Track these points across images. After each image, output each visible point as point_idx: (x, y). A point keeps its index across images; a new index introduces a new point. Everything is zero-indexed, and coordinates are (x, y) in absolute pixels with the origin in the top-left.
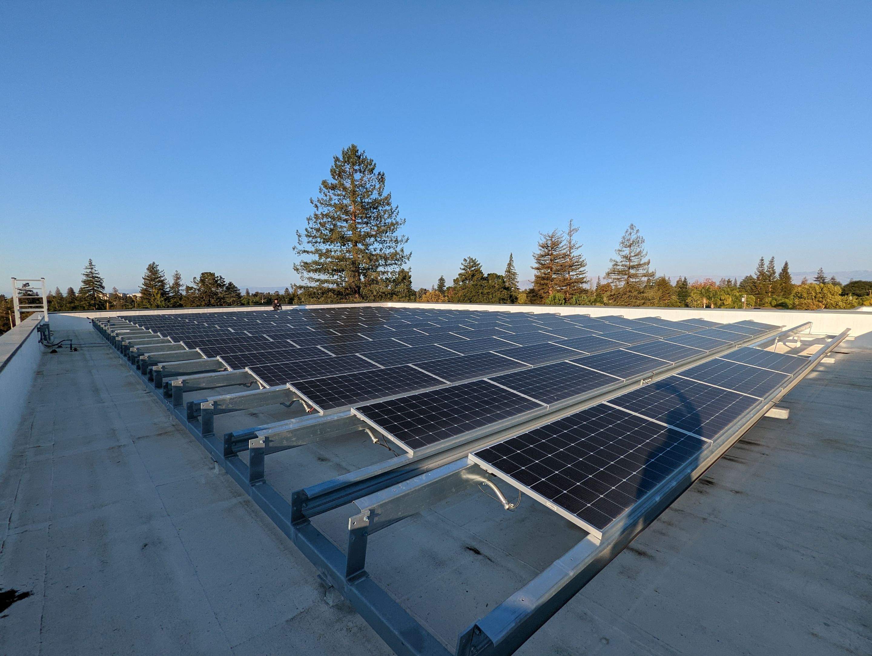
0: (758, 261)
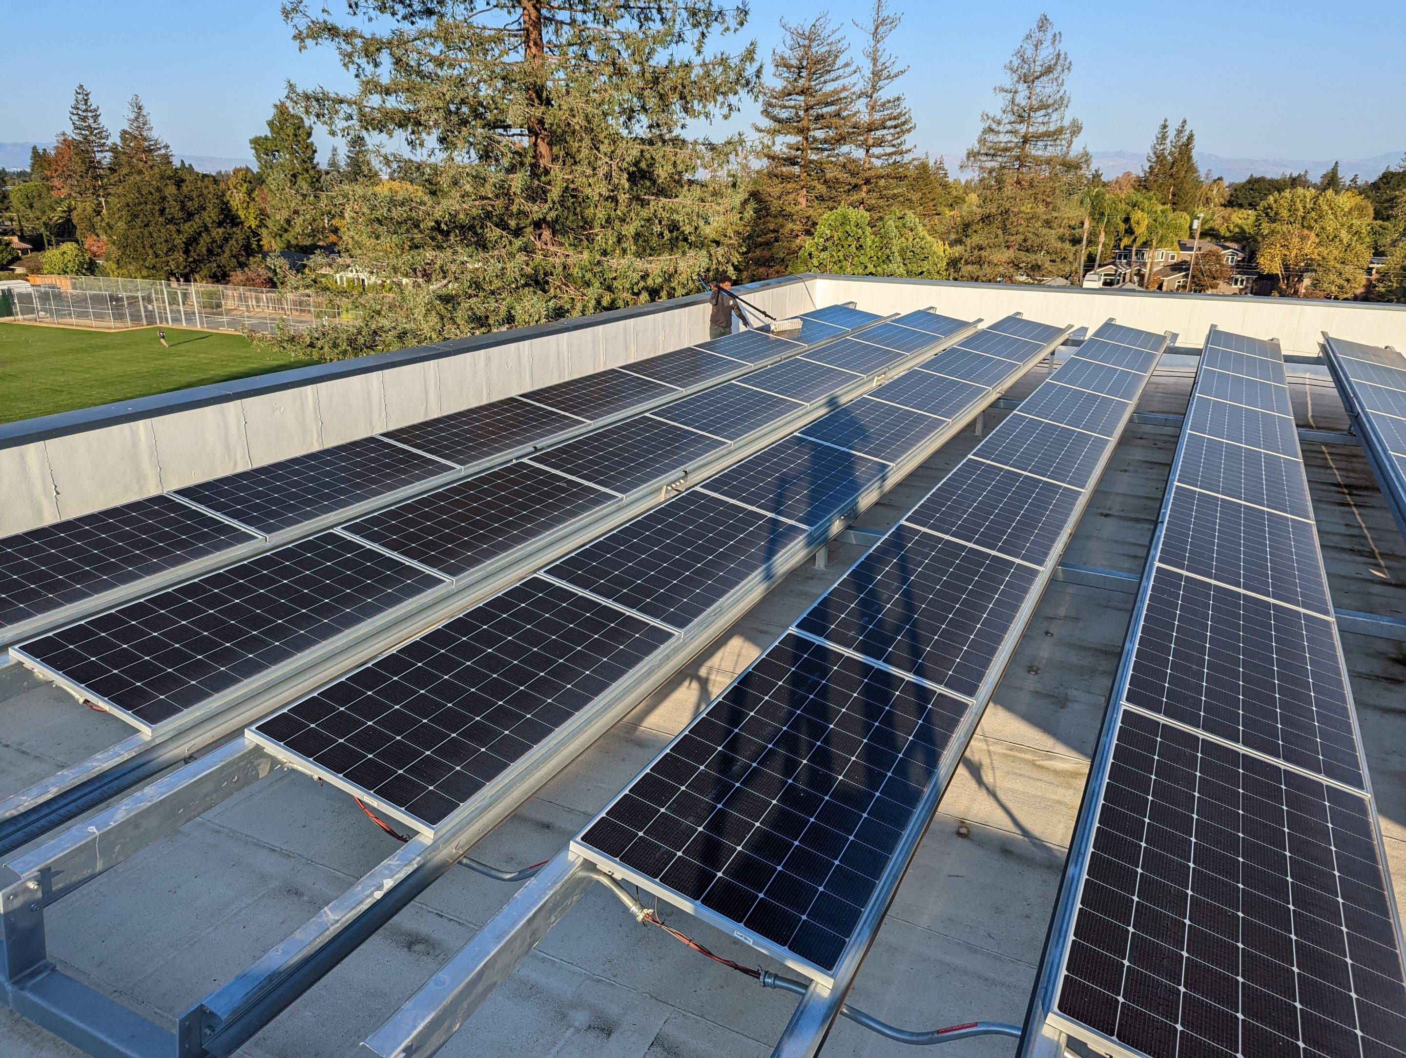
0: (1156, 130)
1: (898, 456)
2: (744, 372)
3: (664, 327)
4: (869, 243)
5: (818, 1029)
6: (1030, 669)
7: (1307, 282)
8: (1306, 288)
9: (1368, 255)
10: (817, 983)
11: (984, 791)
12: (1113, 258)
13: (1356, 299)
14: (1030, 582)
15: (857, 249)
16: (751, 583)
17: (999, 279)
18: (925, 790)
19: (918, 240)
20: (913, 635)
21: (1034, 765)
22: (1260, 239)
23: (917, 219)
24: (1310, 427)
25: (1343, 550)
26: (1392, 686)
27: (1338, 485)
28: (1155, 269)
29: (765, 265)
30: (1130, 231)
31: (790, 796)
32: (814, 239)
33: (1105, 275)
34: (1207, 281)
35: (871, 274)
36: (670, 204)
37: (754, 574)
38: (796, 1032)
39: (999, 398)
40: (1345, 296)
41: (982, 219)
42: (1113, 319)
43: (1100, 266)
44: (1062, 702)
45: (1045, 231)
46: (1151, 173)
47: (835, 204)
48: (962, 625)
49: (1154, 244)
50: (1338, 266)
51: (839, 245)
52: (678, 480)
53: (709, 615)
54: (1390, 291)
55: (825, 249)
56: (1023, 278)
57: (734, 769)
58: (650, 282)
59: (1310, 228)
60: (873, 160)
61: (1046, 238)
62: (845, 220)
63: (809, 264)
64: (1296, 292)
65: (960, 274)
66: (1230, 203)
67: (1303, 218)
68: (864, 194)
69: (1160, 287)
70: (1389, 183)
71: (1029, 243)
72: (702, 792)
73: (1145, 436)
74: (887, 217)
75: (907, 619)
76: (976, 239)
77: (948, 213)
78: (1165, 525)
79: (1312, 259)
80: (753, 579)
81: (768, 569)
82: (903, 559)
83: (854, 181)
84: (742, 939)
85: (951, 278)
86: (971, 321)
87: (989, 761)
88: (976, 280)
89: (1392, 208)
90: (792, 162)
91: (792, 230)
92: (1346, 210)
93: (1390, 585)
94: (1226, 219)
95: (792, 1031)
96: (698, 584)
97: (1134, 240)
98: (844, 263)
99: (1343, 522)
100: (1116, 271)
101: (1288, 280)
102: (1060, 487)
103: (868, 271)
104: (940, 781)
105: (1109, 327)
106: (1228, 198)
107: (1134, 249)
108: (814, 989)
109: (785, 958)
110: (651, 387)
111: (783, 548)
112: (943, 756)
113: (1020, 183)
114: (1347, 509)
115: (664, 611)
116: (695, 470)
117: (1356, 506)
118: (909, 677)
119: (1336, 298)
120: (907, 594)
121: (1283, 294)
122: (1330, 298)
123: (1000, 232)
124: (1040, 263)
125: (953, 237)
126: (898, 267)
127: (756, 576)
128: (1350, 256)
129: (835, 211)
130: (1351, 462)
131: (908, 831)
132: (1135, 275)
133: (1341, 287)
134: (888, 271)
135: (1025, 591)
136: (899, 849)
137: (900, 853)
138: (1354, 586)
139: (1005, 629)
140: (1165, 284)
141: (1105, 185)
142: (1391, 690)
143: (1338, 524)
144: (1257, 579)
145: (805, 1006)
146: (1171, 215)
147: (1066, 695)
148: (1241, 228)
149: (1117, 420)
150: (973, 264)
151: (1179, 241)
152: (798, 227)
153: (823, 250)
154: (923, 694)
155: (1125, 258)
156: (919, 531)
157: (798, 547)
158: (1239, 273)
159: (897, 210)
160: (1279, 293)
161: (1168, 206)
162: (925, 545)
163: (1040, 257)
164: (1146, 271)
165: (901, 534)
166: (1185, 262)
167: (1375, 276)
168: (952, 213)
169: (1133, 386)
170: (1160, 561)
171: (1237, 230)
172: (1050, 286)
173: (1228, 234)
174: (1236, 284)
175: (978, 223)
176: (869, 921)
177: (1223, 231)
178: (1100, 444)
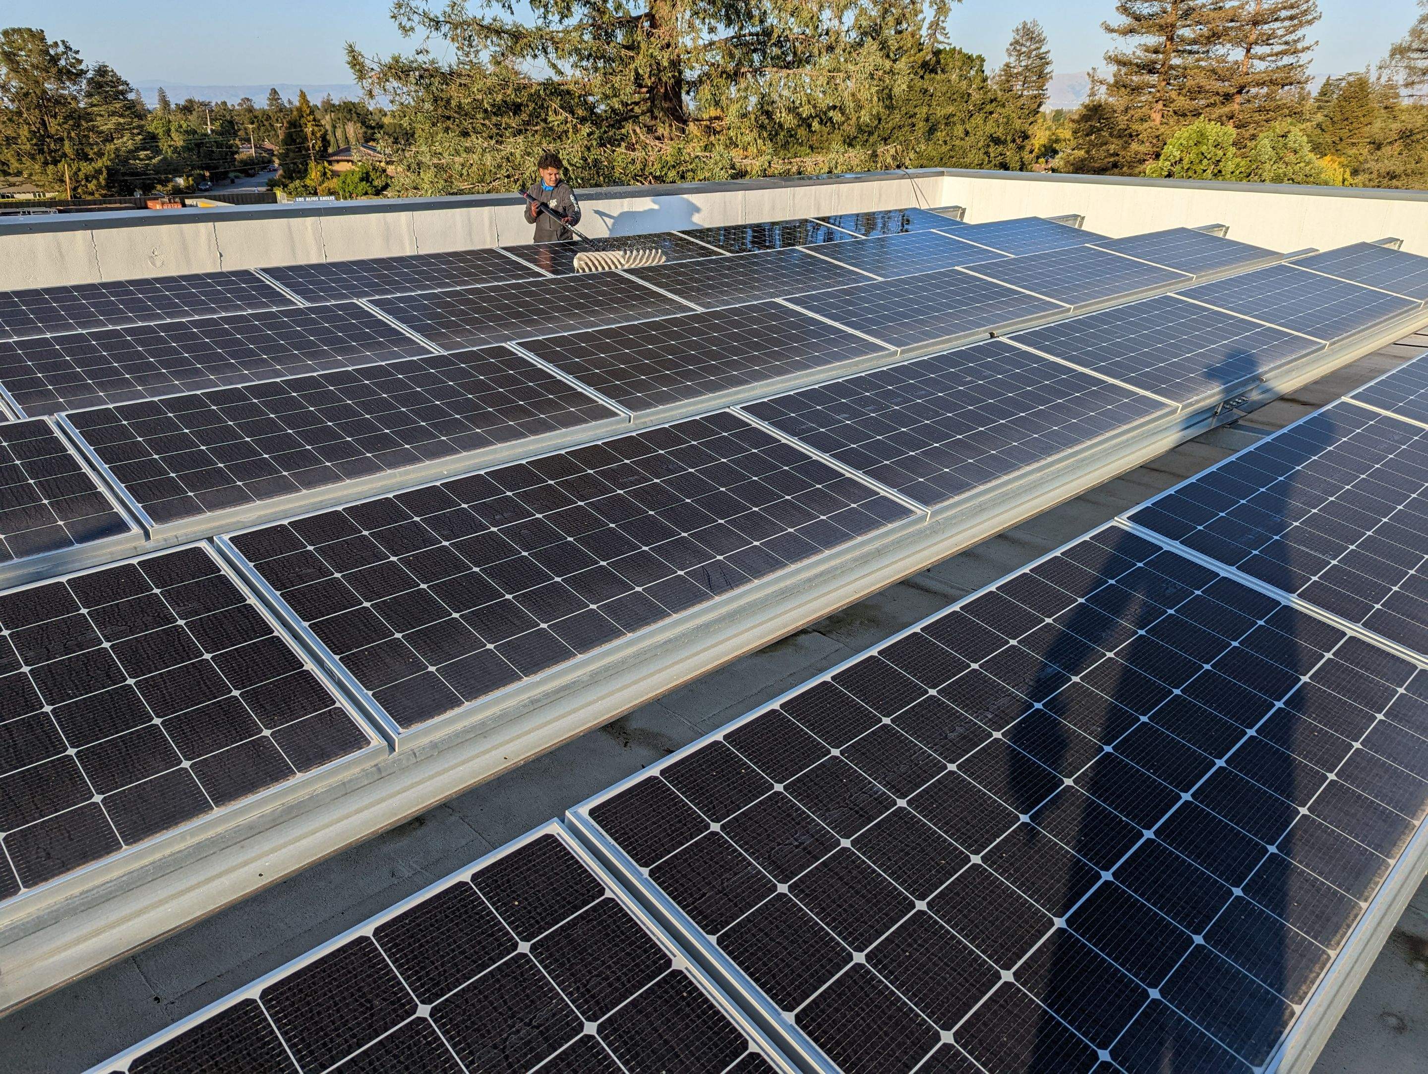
15: (1214, 175)
19: (1302, 165)
32: (1158, 162)
51: (1190, 170)
55: (1170, 175)
60: (1256, 62)
62: (1202, 139)
68: (1236, 107)
74: (1262, 135)
83: (1224, 90)
90: (1150, 68)
129: (1191, 126)
152: (1145, 149)
159: (1279, 126)
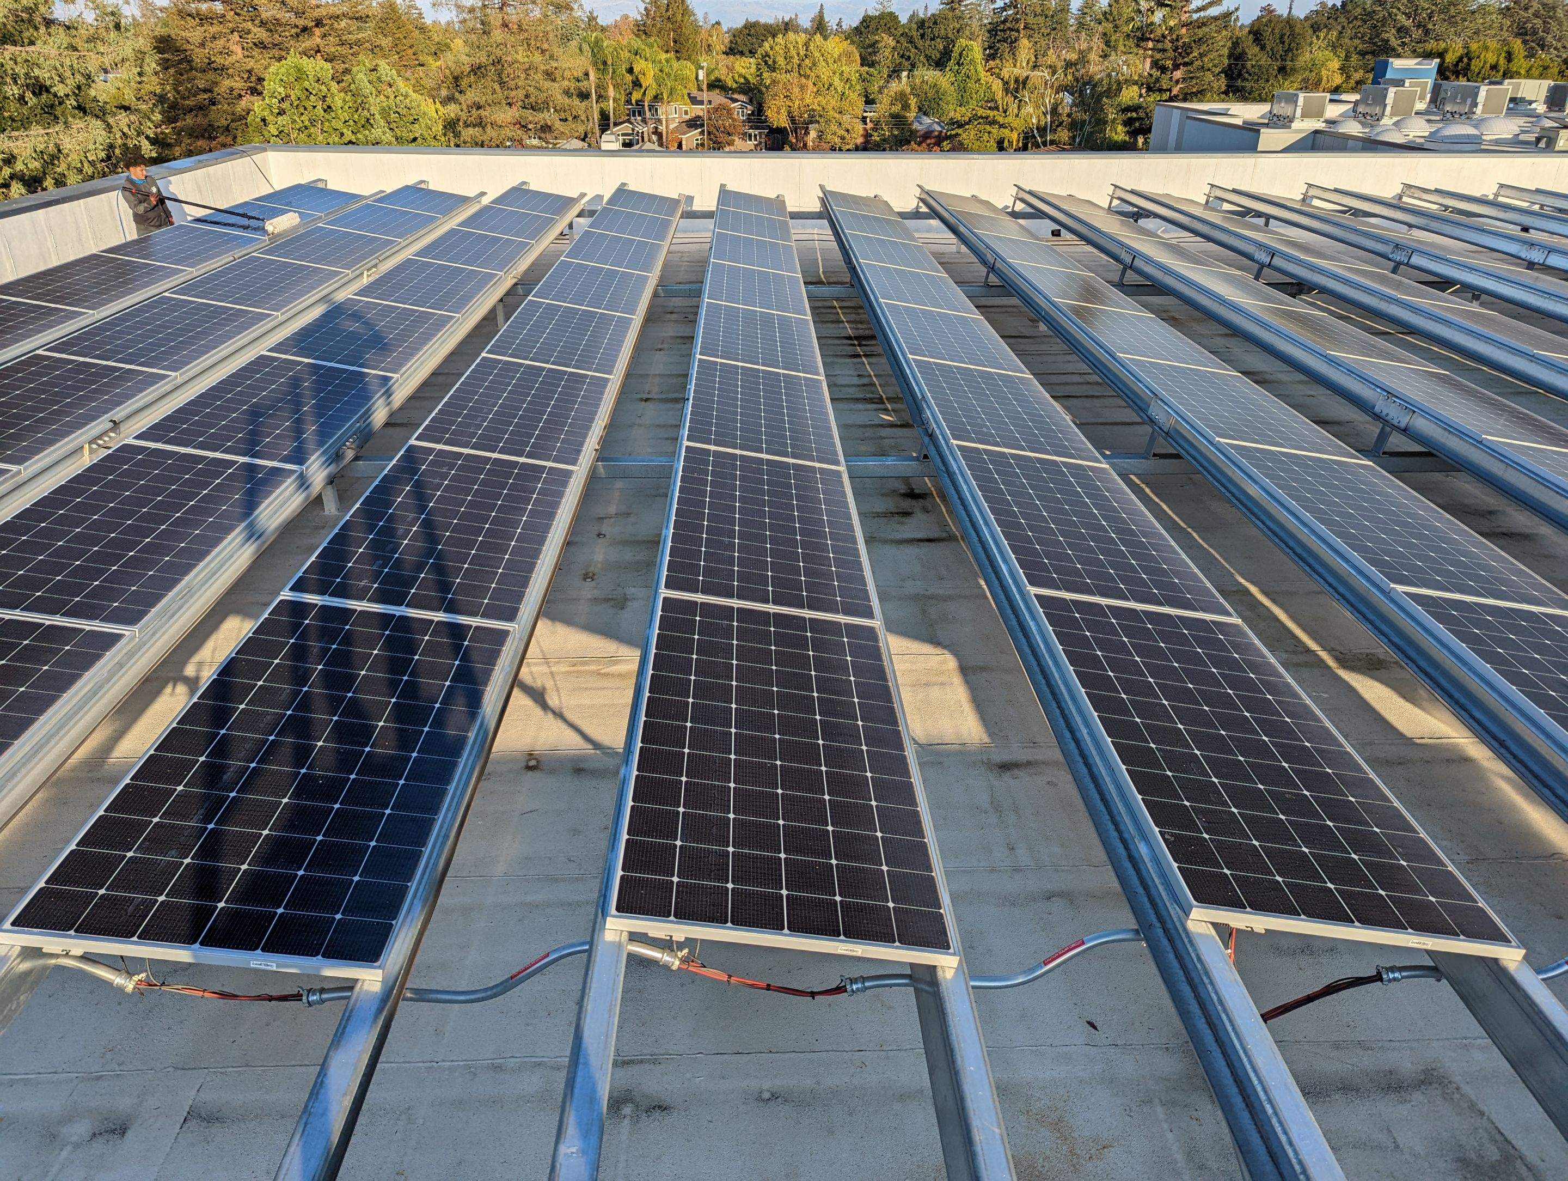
1: (401, 365)
2: (183, 280)
3: (50, 229)
4: (339, 103)
5: (371, 1026)
6: (586, 577)
7: (813, 134)
8: (813, 142)
9: (861, 103)
10: (364, 981)
11: (551, 716)
12: (628, 115)
13: (857, 149)
14: (565, 484)
15: (325, 111)
16: (228, 549)
17: (508, 144)
18: (470, 734)
19: (401, 98)
20: (439, 569)
21: (599, 674)
22: (764, 89)
23: (394, 71)
24: (821, 283)
25: (857, 400)
26: (904, 519)
27: (849, 338)
28: (672, 126)
29: (203, 136)
30: (637, 84)
31: (306, 788)
32: (264, 99)
33: (623, 135)
34: (723, 138)
35: (350, 142)
36: (24, 54)
37: (230, 537)
38: (343, 1043)
39: (516, 284)
40: (848, 147)
41: (472, 70)
42: (624, 184)
43: (616, 124)
44: (620, 603)
45: (548, 84)
46: (647, 15)
47: (283, 53)
48: (494, 546)
49: (665, 98)
50: (837, 116)
51: (300, 107)
52: (105, 433)
53: (173, 600)
54: (884, 140)
55: (281, 113)
56: (535, 142)
57: (225, 777)
58: (19, 166)
59: (807, 77)
61: (550, 92)
62: (300, 75)
63: (265, 133)
64: (805, 145)
65: (462, 139)
66: (732, 51)
67: (799, 65)
68: (319, 40)
69: (680, 146)
70: (868, 27)
71: (532, 99)
72: (185, 817)
73: (675, 310)
74: (355, 69)
75: (430, 553)
76: (471, 96)
77: (434, 64)
78: (691, 401)
79: (814, 110)
80: (230, 543)
81: (251, 526)
82: (418, 485)
83: (301, 22)
84: (263, 967)
85: (452, 144)
86: (472, 195)
87: (552, 683)
88: (482, 146)
89: (875, 53)
91: (232, 89)
92: (836, 56)
93: (896, 426)
94: (731, 69)
95: (339, 1042)
96: (151, 564)
97: (644, 93)
98: (312, 130)
99: (856, 373)
100: (633, 130)
101: (796, 133)
102: (586, 376)
103: (346, 139)
104: (486, 721)
105: (622, 193)
106: (728, 45)
107: (646, 104)
108: (361, 988)
109: (319, 969)
110: (43, 314)
111: (266, 498)
112: (486, 693)
113: (507, 26)
114: (858, 360)
115: (104, 609)
116: (128, 417)
117: (866, 356)
118: (439, 616)
119: (840, 150)
120: (427, 524)
121: (793, 149)
122: (835, 150)
123: (497, 86)
124: (549, 124)
125: (444, 93)
126: (384, 133)
127: (235, 537)
128: (845, 105)
129: (284, 61)
130: (858, 314)
131: (454, 784)
132: (653, 133)
133: (843, 138)
134: (371, 138)
135: (561, 495)
136: (446, 806)
137: (448, 809)
138: (869, 433)
139: (542, 541)
140: (684, 143)
141: (603, 29)
142: (903, 523)
143: (851, 375)
144: (777, 443)
145: (352, 1011)
146: (675, 64)
147: (625, 594)
148: (745, 78)
149: (639, 296)
150: (474, 126)
151: (689, 94)
152: (238, 84)
153: (279, 114)
154: (457, 631)
155: (640, 115)
156: (433, 450)
157: (287, 493)
158: (751, 128)
159: (366, 60)
160: (791, 147)
161: (672, 55)
162: (442, 464)
163: (549, 117)
164: (662, 128)
165: (412, 456)
166: (699, 117)
167: (870, 125)
168: (438, 63)
169: (651, 258)
170: (688, 440)
171: (742, 80)
172: (566, 150)
173: (735, 86)
174: (750, 140)
175: (469, 75)
176: (419, 894)
177: (730, 83)
178: (624, 324)
